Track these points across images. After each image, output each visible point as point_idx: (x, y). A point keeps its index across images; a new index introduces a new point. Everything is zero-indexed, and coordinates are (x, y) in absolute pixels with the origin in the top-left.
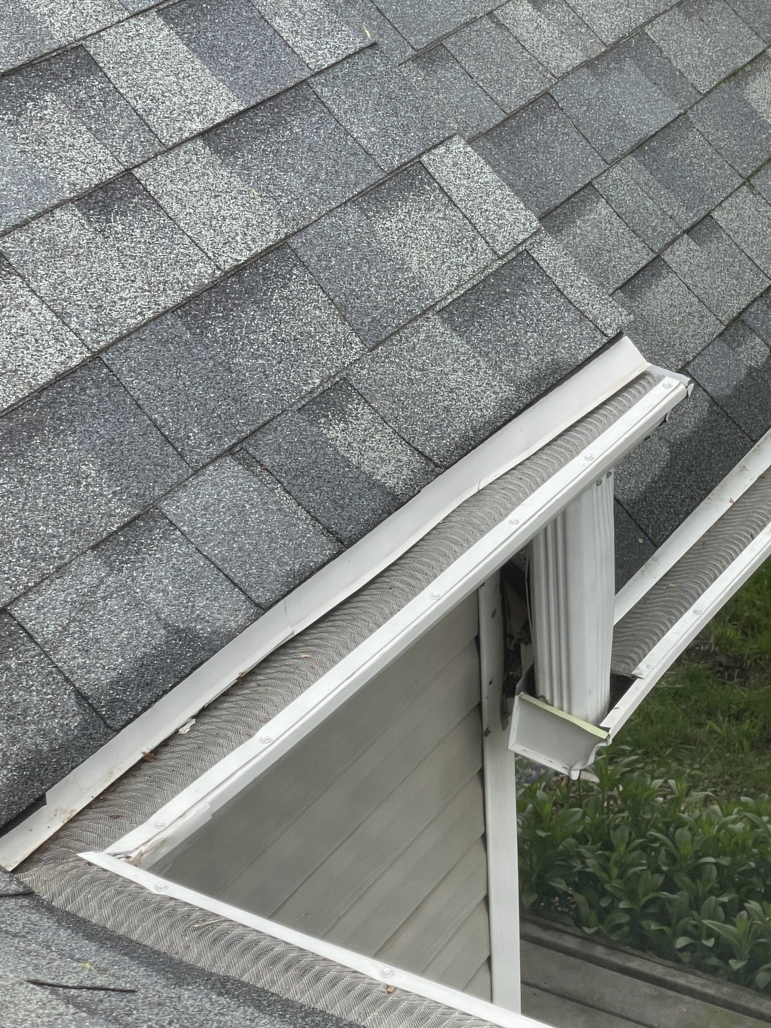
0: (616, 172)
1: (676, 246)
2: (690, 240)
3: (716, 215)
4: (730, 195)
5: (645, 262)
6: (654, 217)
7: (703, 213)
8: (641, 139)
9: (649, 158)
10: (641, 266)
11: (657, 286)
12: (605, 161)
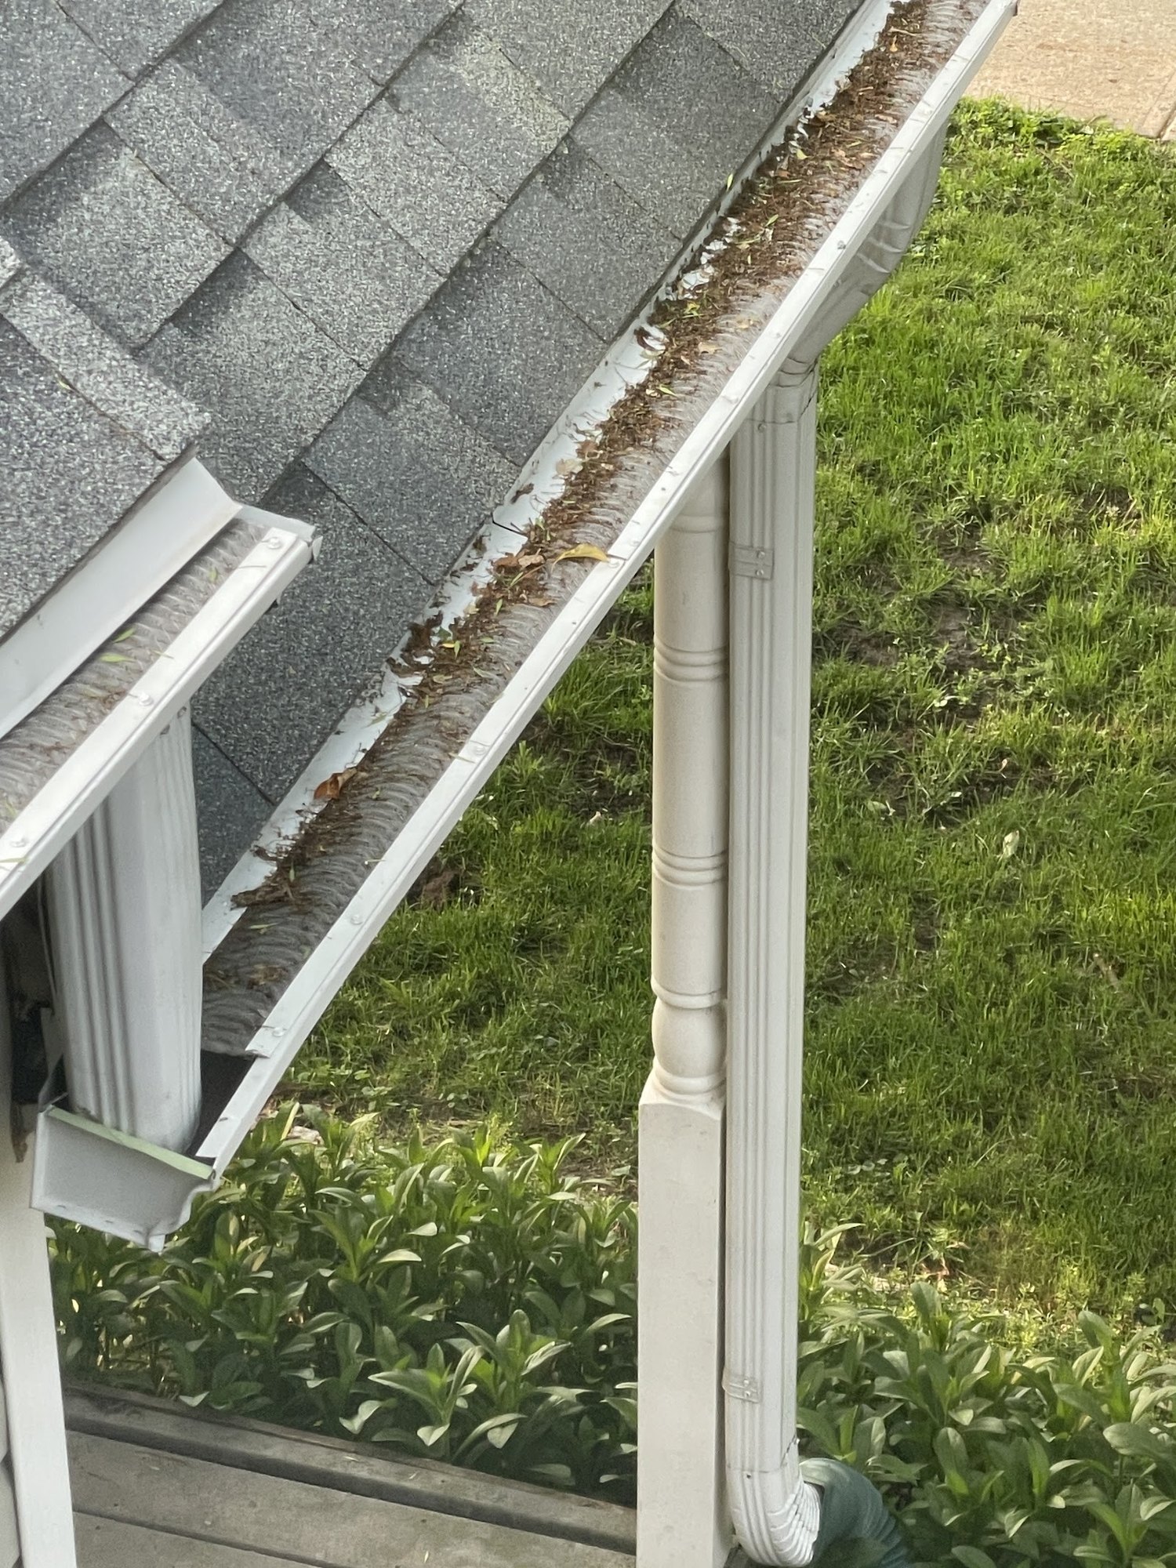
0: (147, 95)
1: (268, 228)
2: (293, 214)
3: (334, 160)
4: (357, 121)
5: (212, 265)
6: (224, 174)
7: (312, 160)
8: (189, 26)
9: (205, 61)
10: (207, 272)
11: (239, 307)
12: (126, 74)
